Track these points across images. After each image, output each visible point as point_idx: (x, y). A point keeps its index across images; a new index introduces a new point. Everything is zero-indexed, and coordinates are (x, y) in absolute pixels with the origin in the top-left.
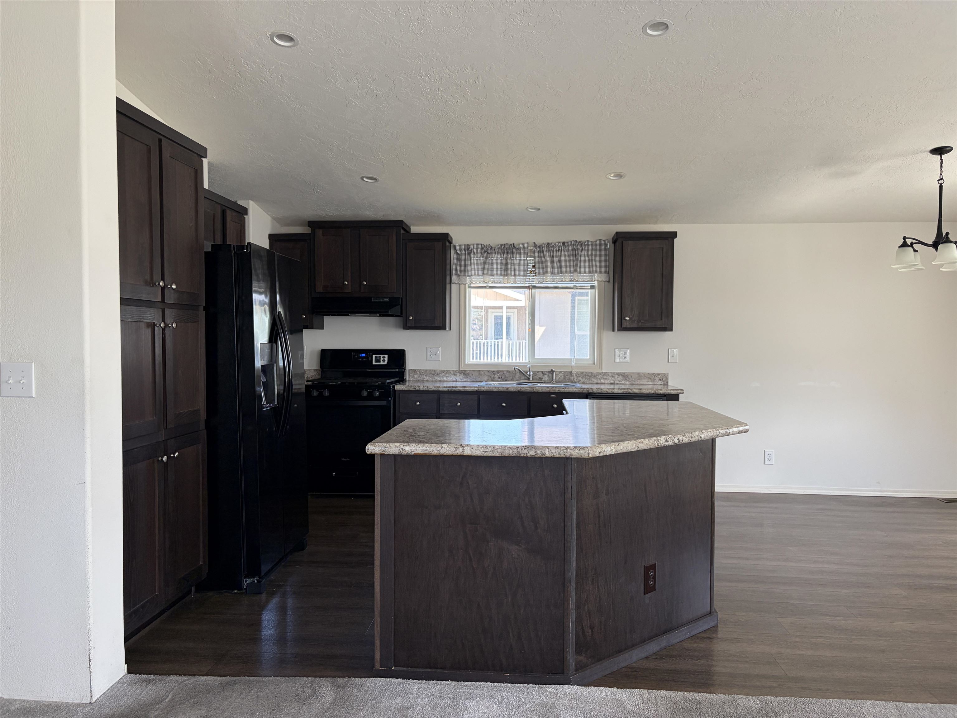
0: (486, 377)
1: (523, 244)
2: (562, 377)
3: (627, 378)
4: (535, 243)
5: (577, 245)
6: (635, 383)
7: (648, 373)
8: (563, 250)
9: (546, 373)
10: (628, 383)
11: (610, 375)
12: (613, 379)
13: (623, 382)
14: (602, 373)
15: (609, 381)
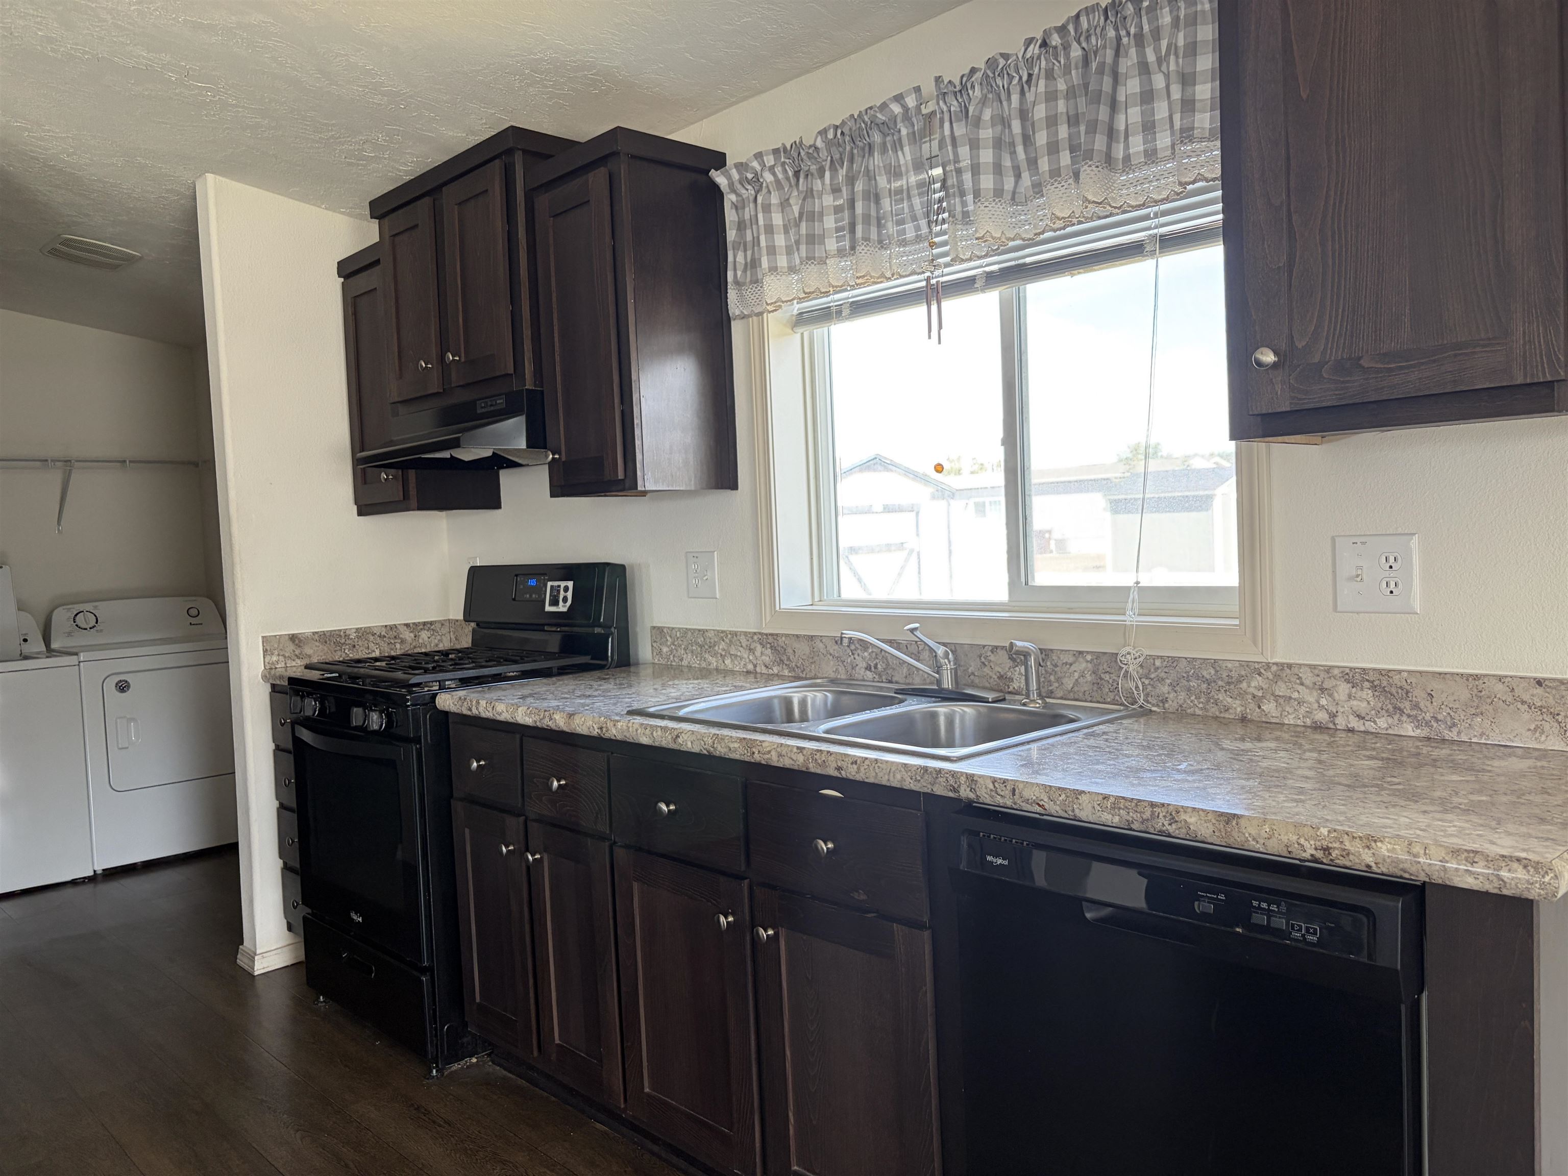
2: (1089, 678)
3: (1406, 705)
4: (940, 82)
5: (1104, 29)
6: (1453, 735)
7: (1539, 683)
11: (1308, 678)
12: (1323, 702)
14: (1268, 666)
15: (1303, 710)
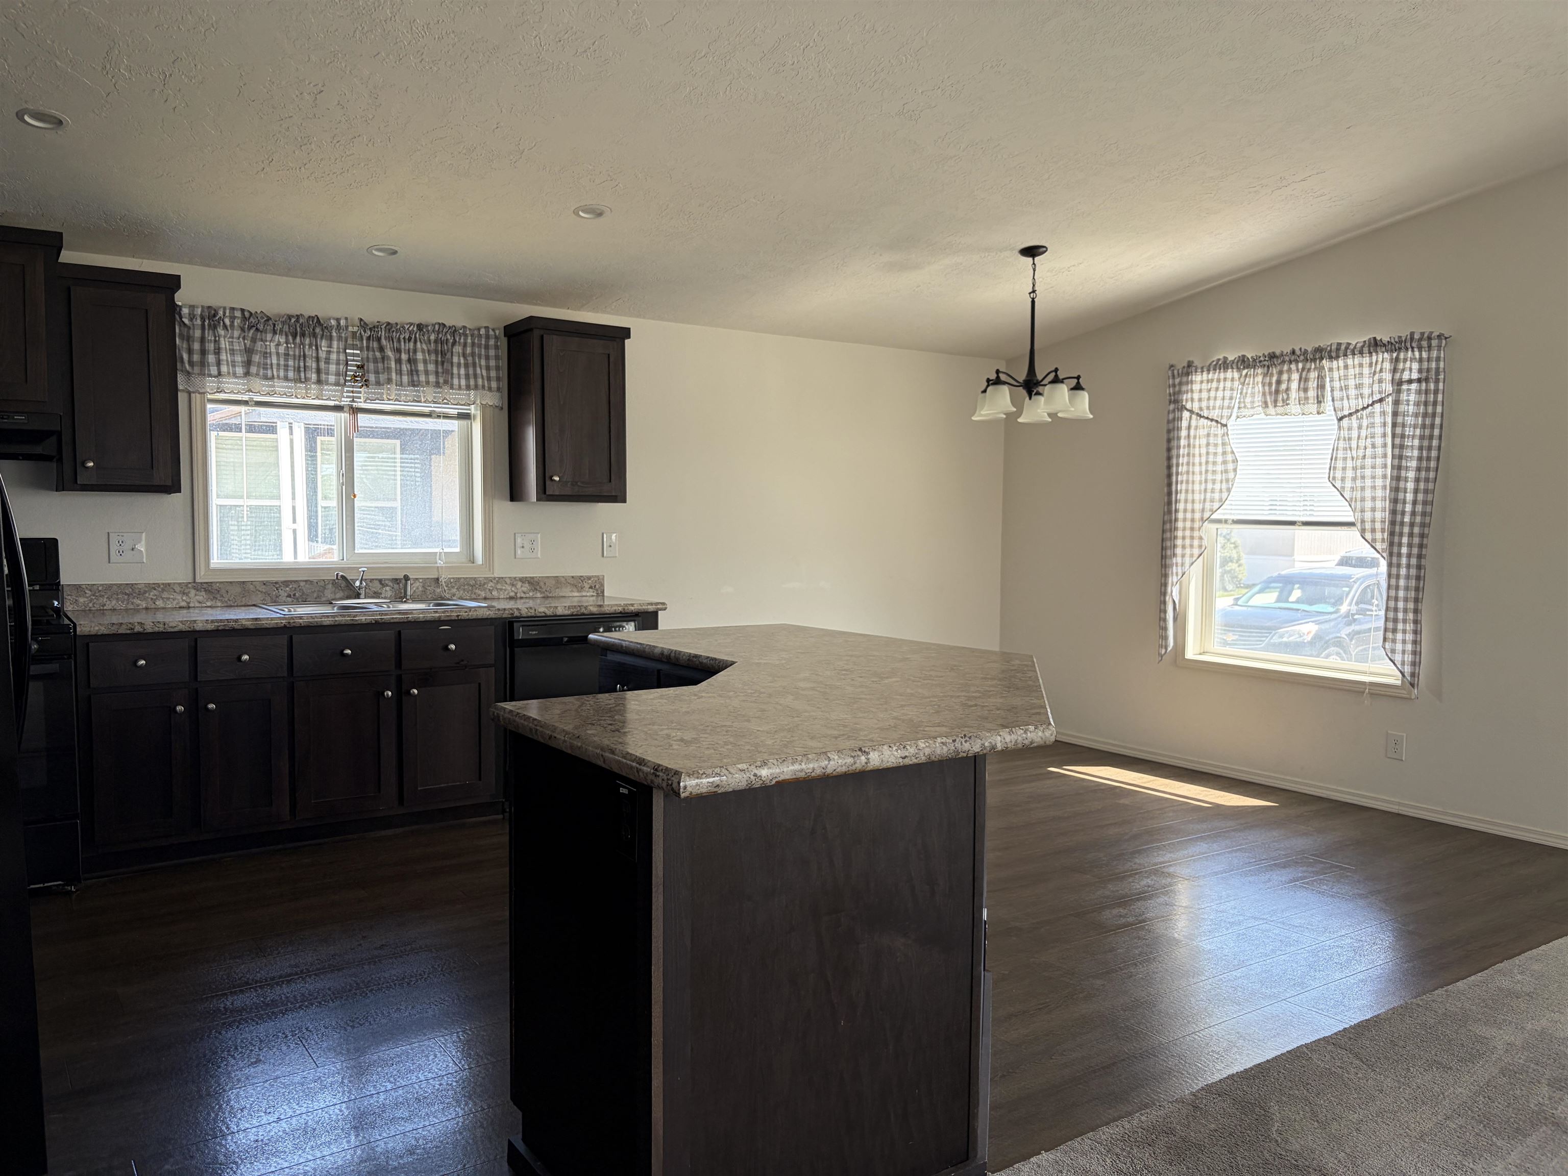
0: (260, 596)
1: (338, 320)
2: (420, 589)
3: (538, 587)
4: (361, 320)
5: (446, 333)
6: (551, 595)
7: (573, 577)
8: (418, 340)
9: (387, 582)
10: (539, 595)
11: (508, 581)
12: (513, 589)
13: (531, 594)
14: (495, 578)
15: (506, 593)
